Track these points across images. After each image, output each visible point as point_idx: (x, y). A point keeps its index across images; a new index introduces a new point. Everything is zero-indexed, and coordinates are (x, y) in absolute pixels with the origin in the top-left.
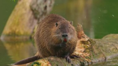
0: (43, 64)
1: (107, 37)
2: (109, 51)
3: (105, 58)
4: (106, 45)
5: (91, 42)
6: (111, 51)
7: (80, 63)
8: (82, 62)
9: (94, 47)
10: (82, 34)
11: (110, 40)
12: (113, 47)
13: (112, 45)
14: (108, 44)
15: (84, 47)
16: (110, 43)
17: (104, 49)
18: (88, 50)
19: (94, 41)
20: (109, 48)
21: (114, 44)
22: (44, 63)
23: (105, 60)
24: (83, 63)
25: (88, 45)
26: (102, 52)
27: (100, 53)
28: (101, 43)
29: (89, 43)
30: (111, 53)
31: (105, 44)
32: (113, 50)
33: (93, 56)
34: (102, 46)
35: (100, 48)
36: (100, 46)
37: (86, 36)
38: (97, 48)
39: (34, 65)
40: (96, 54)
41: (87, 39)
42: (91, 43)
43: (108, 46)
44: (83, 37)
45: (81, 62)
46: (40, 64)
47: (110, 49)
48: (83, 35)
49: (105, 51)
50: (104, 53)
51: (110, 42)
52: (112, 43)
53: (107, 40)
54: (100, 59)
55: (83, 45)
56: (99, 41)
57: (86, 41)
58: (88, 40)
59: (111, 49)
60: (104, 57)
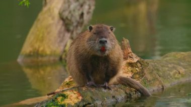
0: (71, 96)
1: (167, 56)
2: (169, 77)
3: (163, 86)
4: (164, 68)
5: (142, 63)
6: (171, 77)
7: (126, 95)
8: (128, 93)
9: (145, 71)
10: (129, 53)
11: (170, 60)
12: (175, 71)
13: (174, 67)
14: (168, 67)
15: (132, 71)
16: (170, 66)
17: (161, 74)
18: (137, 76)
19: (146, 63)
20: (168, 72)
21: (175, 66)
22: (73, 94)
23: (163, 89)
24: (130, 94)
25: (138, 68)
26: (157, 78)
27: (155, 79)
28: (157, 65)
29: (139, 65)
30: (171, 79)
31: (162, 66)
32: (174, 74)
33: (145, 83)
34: (158, 70)
35: (155, 72)
36: (155, 70)
37: (134, 55)
38: (151, 73)
39: (58, 98)
40: (150, 81)
41: (135, 60)
42: (142, 65)
43: (167, 69)
44: (130, 57)
45: (126, 93)
46: (67, 96)
47: (169, 74)
48: (130, 55)
49: (163, 77)
50: (161, 79)
51: (170, 64)
52: (173, 65)
53: (166, 61)
54: (155, 88)
55: (130, 68)
56: (154, 63)
57: (134, 63)
58: (138, 61)
59: (172, 73)
60: (160, 86)
